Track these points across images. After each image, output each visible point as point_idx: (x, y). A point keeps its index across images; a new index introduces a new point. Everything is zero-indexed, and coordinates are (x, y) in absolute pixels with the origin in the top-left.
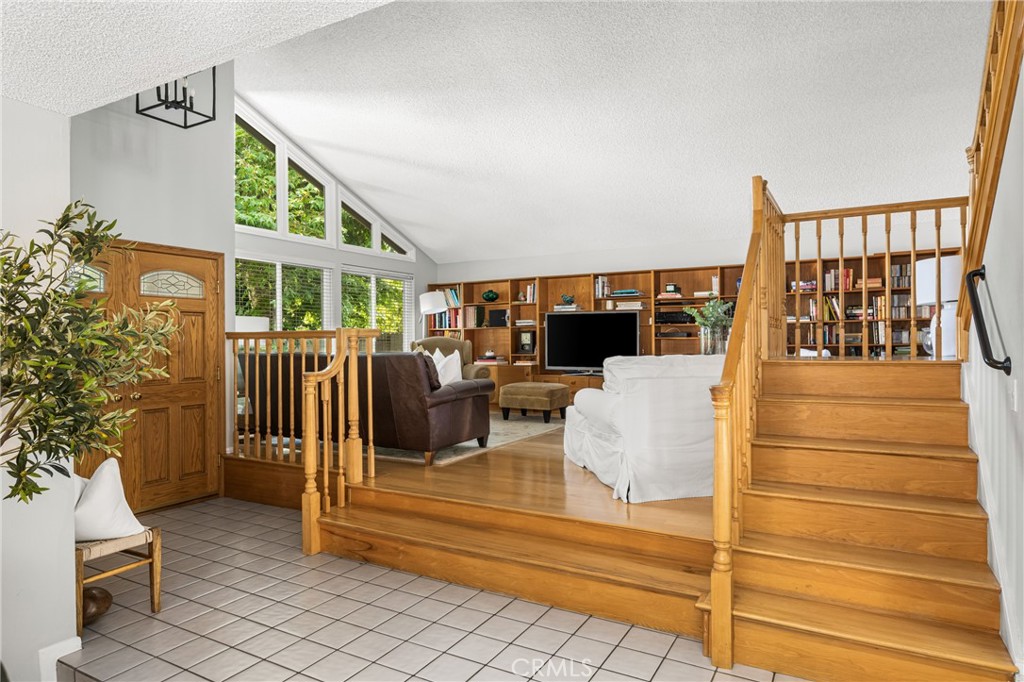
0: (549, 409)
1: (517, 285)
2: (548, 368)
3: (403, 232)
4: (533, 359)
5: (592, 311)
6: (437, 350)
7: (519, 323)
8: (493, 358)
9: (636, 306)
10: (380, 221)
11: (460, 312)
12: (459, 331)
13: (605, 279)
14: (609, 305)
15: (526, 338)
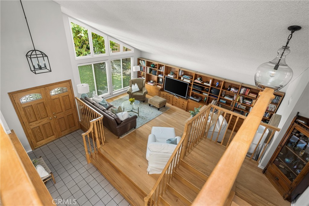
0: (159, 108)
1: (160, 66)
2: (164, 90)
4: (161, 86)
5: (177, 80)
6: (136, 84)
7: (159, 76)
8: (152, 83)
9: (188, 82)
10: (122, 43)
14: (182, 78)
15: (161, 80)
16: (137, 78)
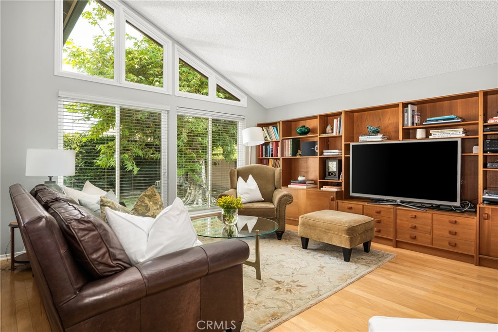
0: (348, 247)
1: (326, 120)
2: (352, 194)
3: (235, 83)
4: (339, 184)
5: (401, 140)
7: (327, 153)
8: (303, 183)
9: (457, 134)
10: (215, 74)
11: (280, 144)
12: (279, 159)
13: (415, 108)
14: (420, 134)
15: (333, 166)
16: (254, 164)
